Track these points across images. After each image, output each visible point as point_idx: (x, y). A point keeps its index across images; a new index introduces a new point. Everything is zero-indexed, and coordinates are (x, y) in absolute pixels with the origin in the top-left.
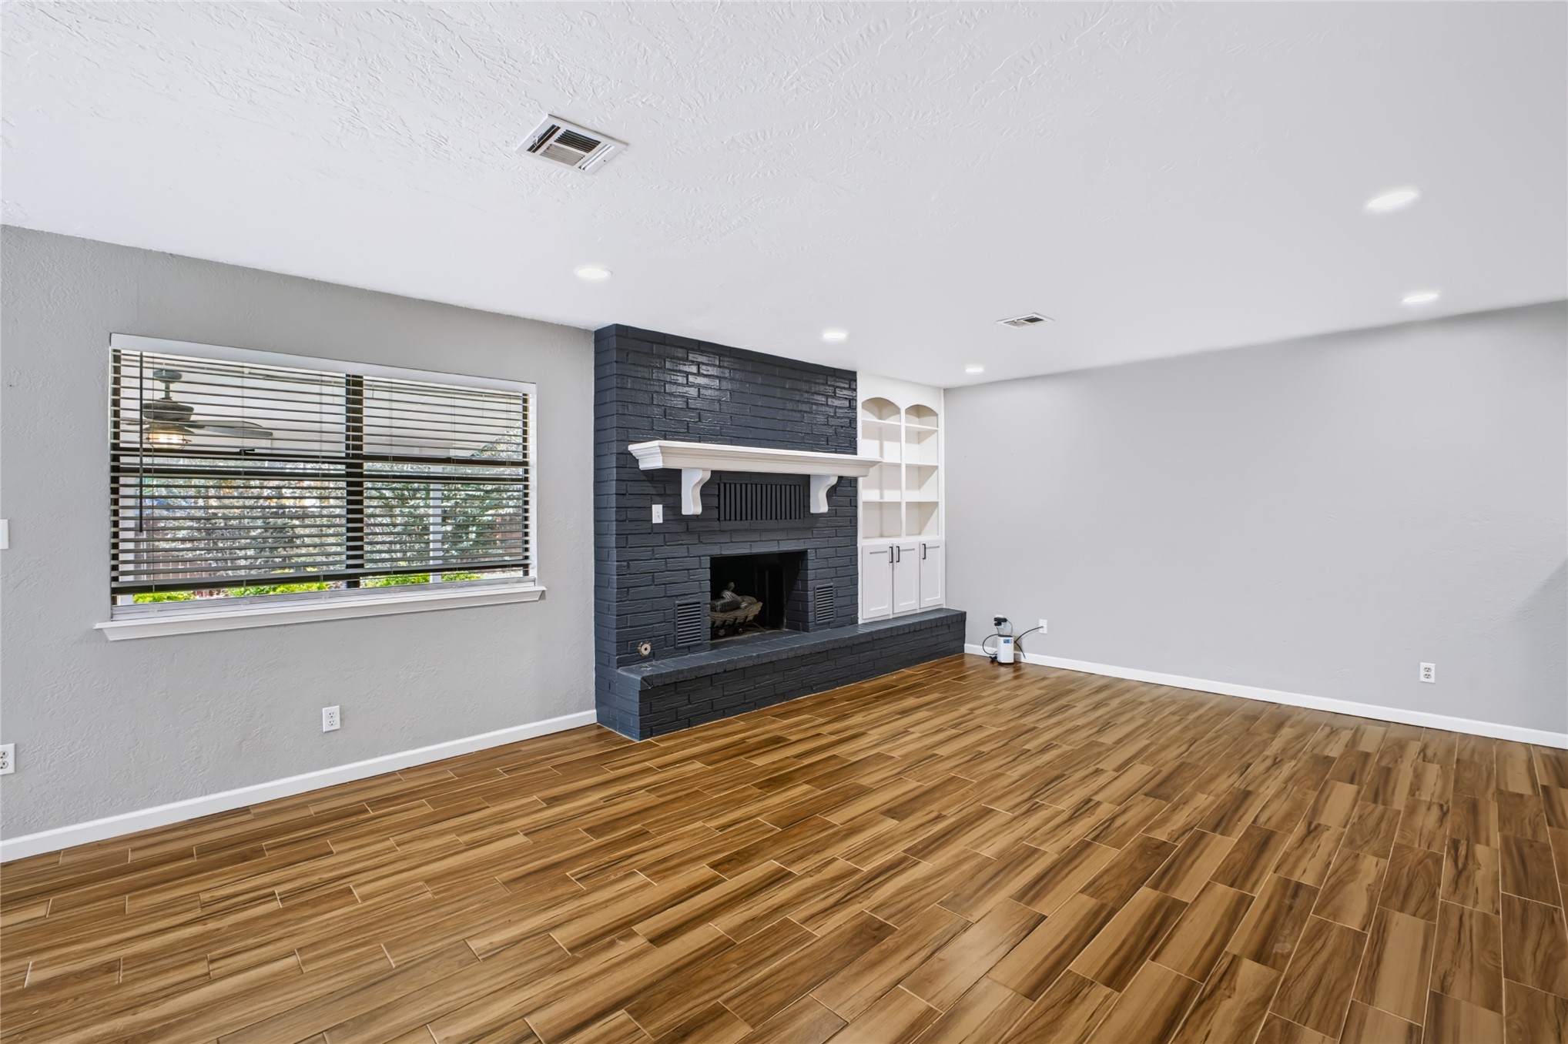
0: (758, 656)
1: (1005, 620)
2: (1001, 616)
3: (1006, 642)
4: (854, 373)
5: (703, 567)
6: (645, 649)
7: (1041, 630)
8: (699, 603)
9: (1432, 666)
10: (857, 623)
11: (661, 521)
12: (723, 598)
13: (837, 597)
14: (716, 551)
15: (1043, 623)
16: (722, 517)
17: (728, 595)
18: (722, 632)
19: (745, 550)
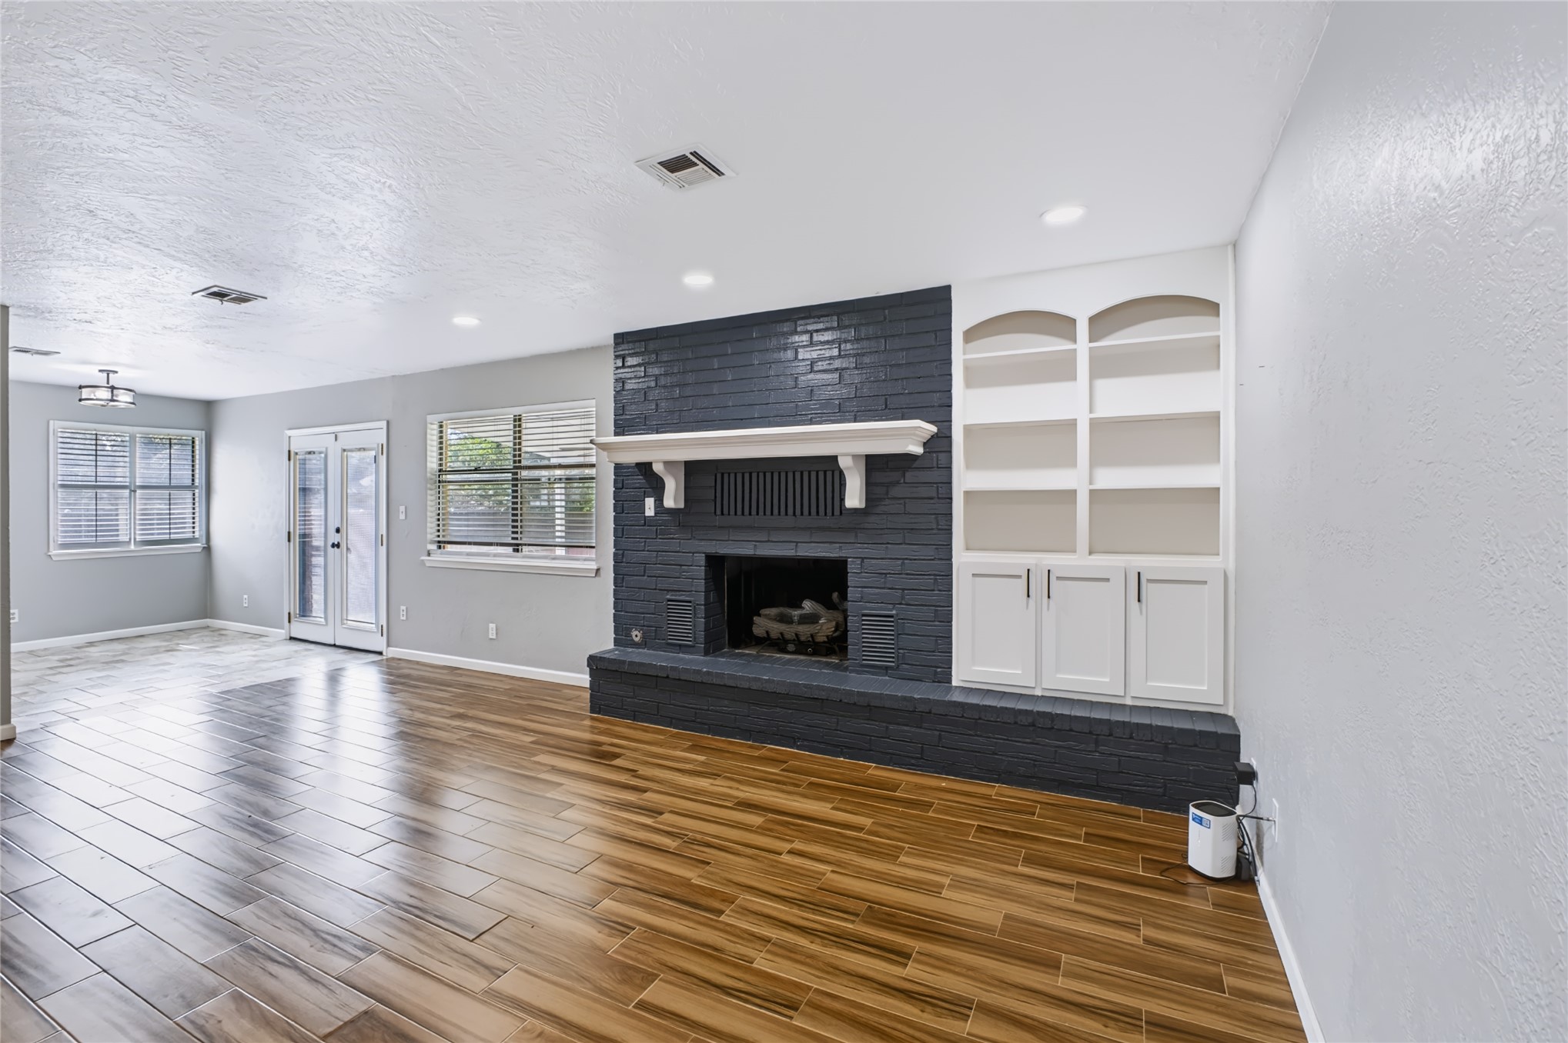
0: (708, 673)
5: (696, 564)
6: (636, 636)
8: (690, 602)
10: (949, 681)
12: (804, 608)
13: (903, 632)
14: (711, 548)
16: (719, 512)
17: (808, 606)
18: (791, 647)
19: (746, 550)
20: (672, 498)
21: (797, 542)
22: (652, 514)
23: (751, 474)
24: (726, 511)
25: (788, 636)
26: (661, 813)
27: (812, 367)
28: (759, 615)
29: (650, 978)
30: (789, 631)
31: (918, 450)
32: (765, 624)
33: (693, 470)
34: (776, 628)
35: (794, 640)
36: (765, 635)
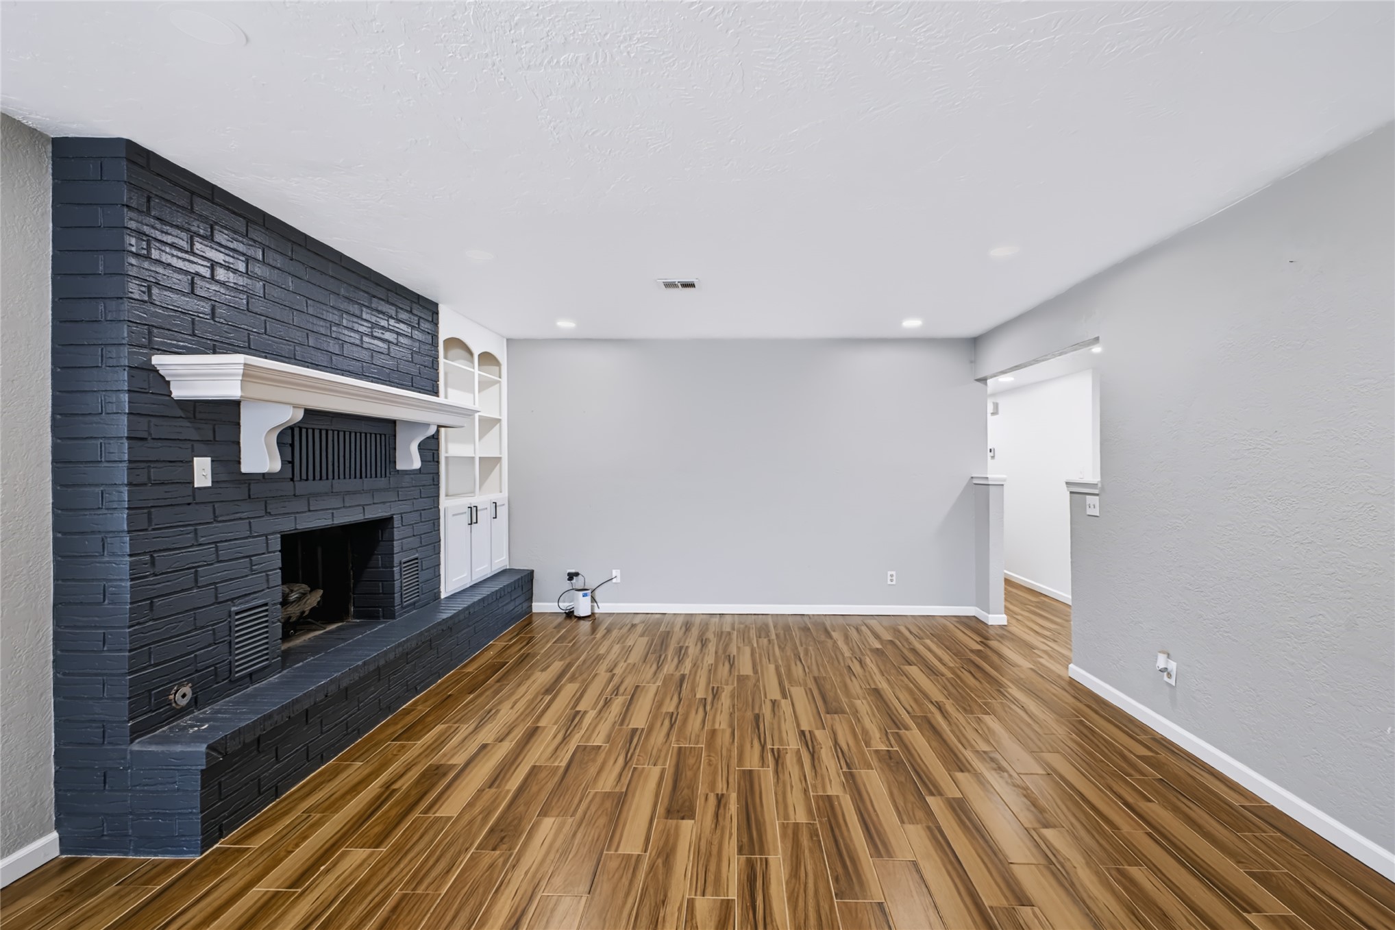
1: (577, 574)
2: (573, 571)
3: (585, 595)
4: (437, 305)
5: (270, 550)
6: (183, 694)
7: (614, 581)
8: (266, 605)
9: (894, 573)
10: (440, 598)
11: (209, 484)
13: (422, 570)
14: (288, 525)
15: (615, 573)
16: (297, 476)
19: (325, 521)
24: (304, 477)
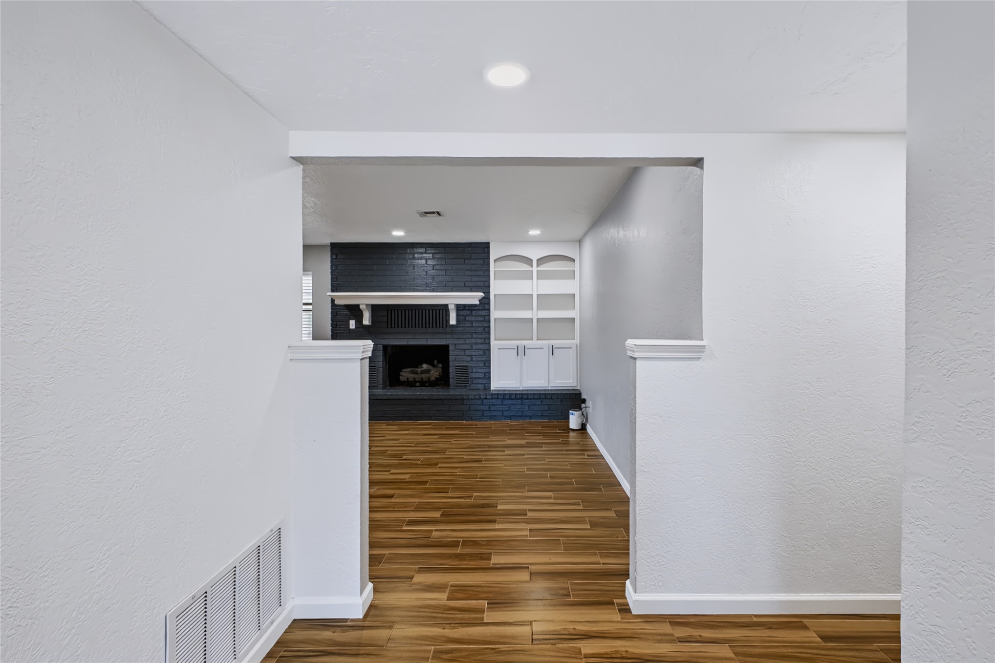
3: (572, 414)
4: (488, 244)
10: (490, 389)
12: (422, 367)
16: (389, 326)
17: (425, 366)
18: (418, 384)
19: (404, 342)
20: (366, 321)
21: (427, 339)
22: (354, 327)
23: (405, 310)
24: (393, 326)
25: (417, 380)
26: (399, 440)
27: (433, 268)
28: (402, 372)
29: (438, 464)
30: (418, 377)
31: (478, 303)
32: (406, 374)
33: (376, 309)
34: (411, 377)
35: (420, 381)
36: (406, 380)
